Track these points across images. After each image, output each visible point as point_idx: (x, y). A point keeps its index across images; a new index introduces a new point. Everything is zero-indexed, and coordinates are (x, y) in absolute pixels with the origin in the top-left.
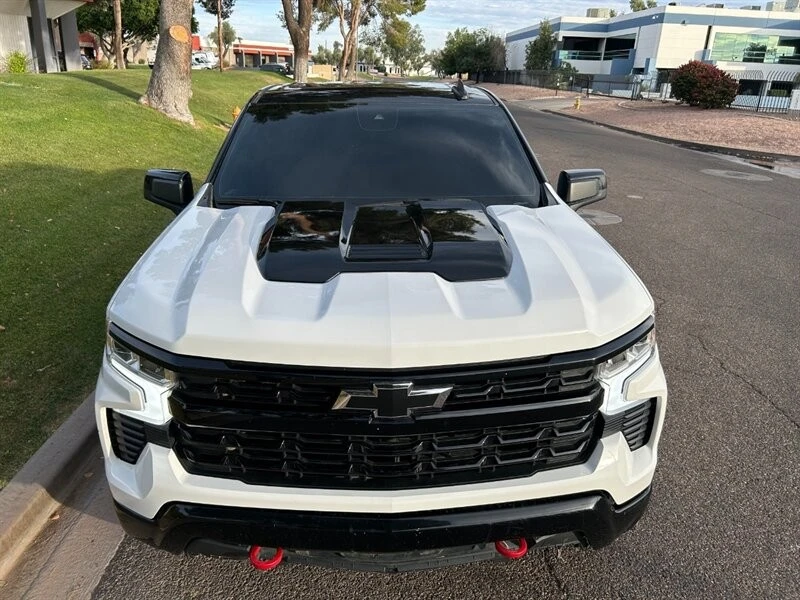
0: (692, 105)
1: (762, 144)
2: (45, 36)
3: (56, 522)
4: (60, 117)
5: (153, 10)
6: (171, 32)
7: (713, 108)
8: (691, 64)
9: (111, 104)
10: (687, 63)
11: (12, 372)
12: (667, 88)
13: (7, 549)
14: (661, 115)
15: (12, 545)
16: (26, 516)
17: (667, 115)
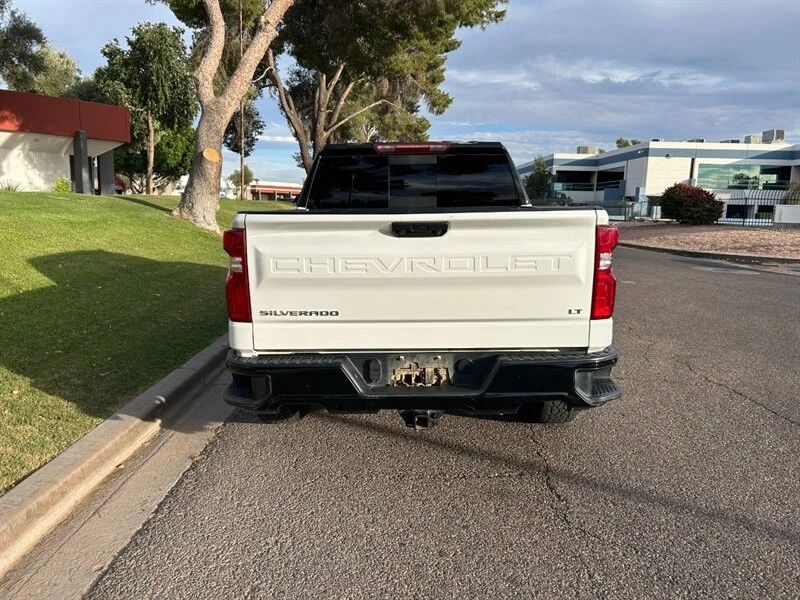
0: (681, 223)
1: (750, 250)
2: (85, 175)
3: (121, 470)
4: (105, 221)
5: (180, 154)
6: (204, 154)
7: (701, 224)
8: (676, 186)
9: (147, 215)
10: (673, 185)
11: (79, 376)
12: (657, 210)
13: (84, 478)
14: (653, 231)
15: (88, 475)
16: (99, 457)
17: (658, 231)
